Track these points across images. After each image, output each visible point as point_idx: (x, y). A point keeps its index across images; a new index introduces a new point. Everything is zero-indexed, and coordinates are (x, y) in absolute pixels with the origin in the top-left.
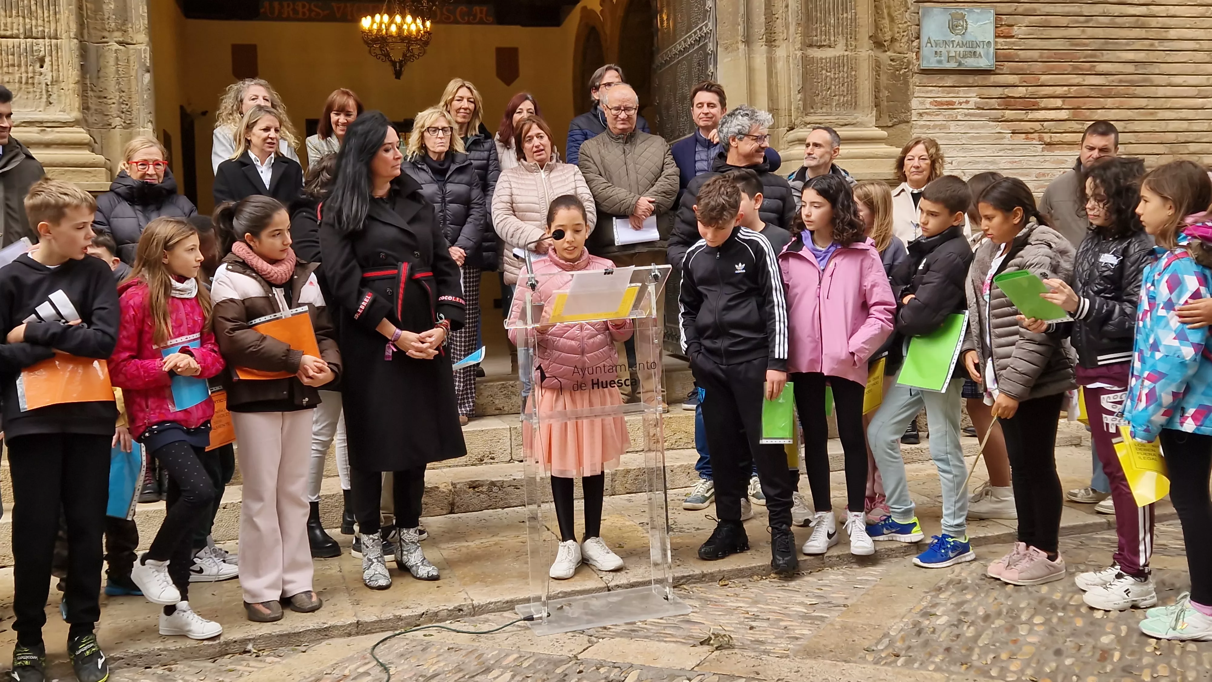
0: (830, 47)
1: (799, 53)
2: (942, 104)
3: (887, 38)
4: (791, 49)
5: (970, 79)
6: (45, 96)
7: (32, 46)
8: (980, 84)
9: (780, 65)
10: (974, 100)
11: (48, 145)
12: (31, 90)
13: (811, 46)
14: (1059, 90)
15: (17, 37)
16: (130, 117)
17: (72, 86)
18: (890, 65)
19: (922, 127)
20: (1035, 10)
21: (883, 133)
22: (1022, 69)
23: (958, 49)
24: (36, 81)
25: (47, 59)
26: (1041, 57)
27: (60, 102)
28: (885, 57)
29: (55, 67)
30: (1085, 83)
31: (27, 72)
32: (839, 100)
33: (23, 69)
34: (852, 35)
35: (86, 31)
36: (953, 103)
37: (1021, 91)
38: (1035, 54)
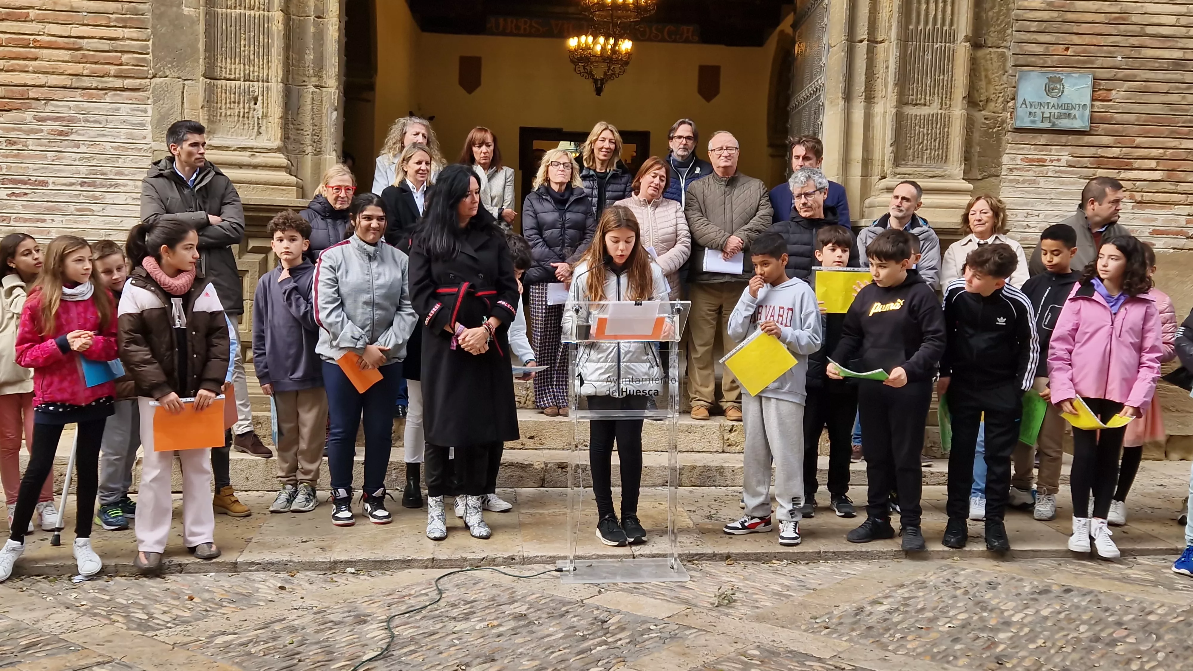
0: (925, 105)
1: (894, 111)
2: (1032, 160)
3: (982, 99)
4: (888, 106)
5: (1064, 139)
6: (256, 128)
7: (249, 88)
8: (1073, 143)
9: (877, 121)
10: (1066, 158)
11: (255, 167)
12: (247, 122)
13: (907, 104)
14: (1155, 153)
15: (239, 80)
16: (319, 146)
17: (277, 120)
18: (984, 124)
19: (1011, 181)
20: (1136, 76)
21: (970, 186)
22: (1117, 132)
23: (1053, 111)
24: (250, 115)
25: (260, 98)
26: (1137, 120)
27: (267, 132)
28: (979, 116)
29: (265, 105)
30: (1182, 147)
31: (244, 108)
32: (930, 154)
33: (241, 105)
34: (947, 96)
35: (290, 76)
36: (1045, 161)
37: (1115, 152)
38: (1132, 118)
